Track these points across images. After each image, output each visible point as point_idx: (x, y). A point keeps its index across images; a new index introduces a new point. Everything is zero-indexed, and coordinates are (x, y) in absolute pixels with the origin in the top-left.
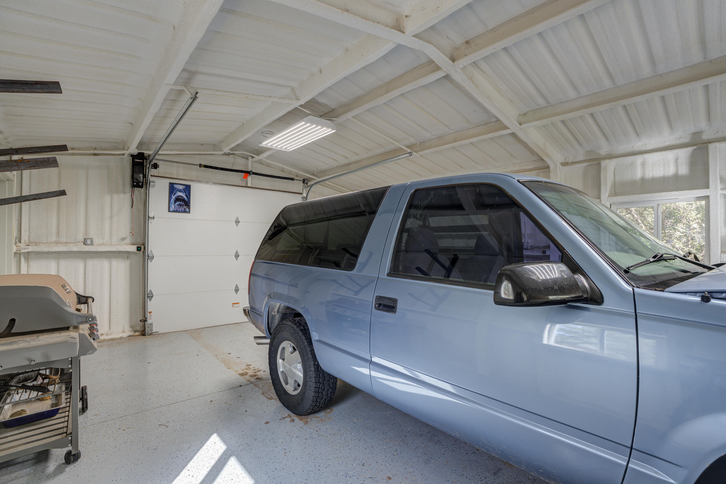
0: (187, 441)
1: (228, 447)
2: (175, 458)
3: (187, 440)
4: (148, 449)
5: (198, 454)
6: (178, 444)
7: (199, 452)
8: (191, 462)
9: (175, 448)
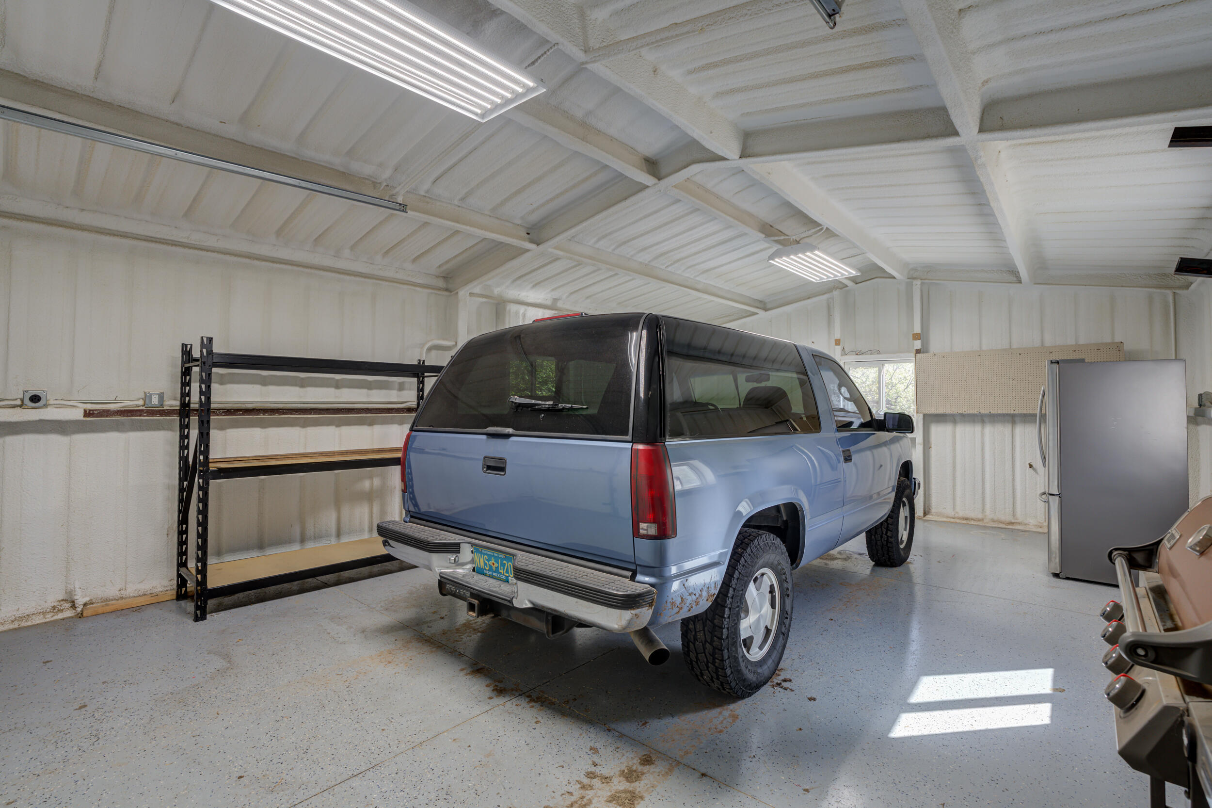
0: (939, 756)
1: (899, 713)
2: (976, 748)
3: (937, 758)
4: (1007, 790)
5: (944, 732)
6: (955, 762)
7: (939, 733)
8: (960, 730)
9: (964, 759)
